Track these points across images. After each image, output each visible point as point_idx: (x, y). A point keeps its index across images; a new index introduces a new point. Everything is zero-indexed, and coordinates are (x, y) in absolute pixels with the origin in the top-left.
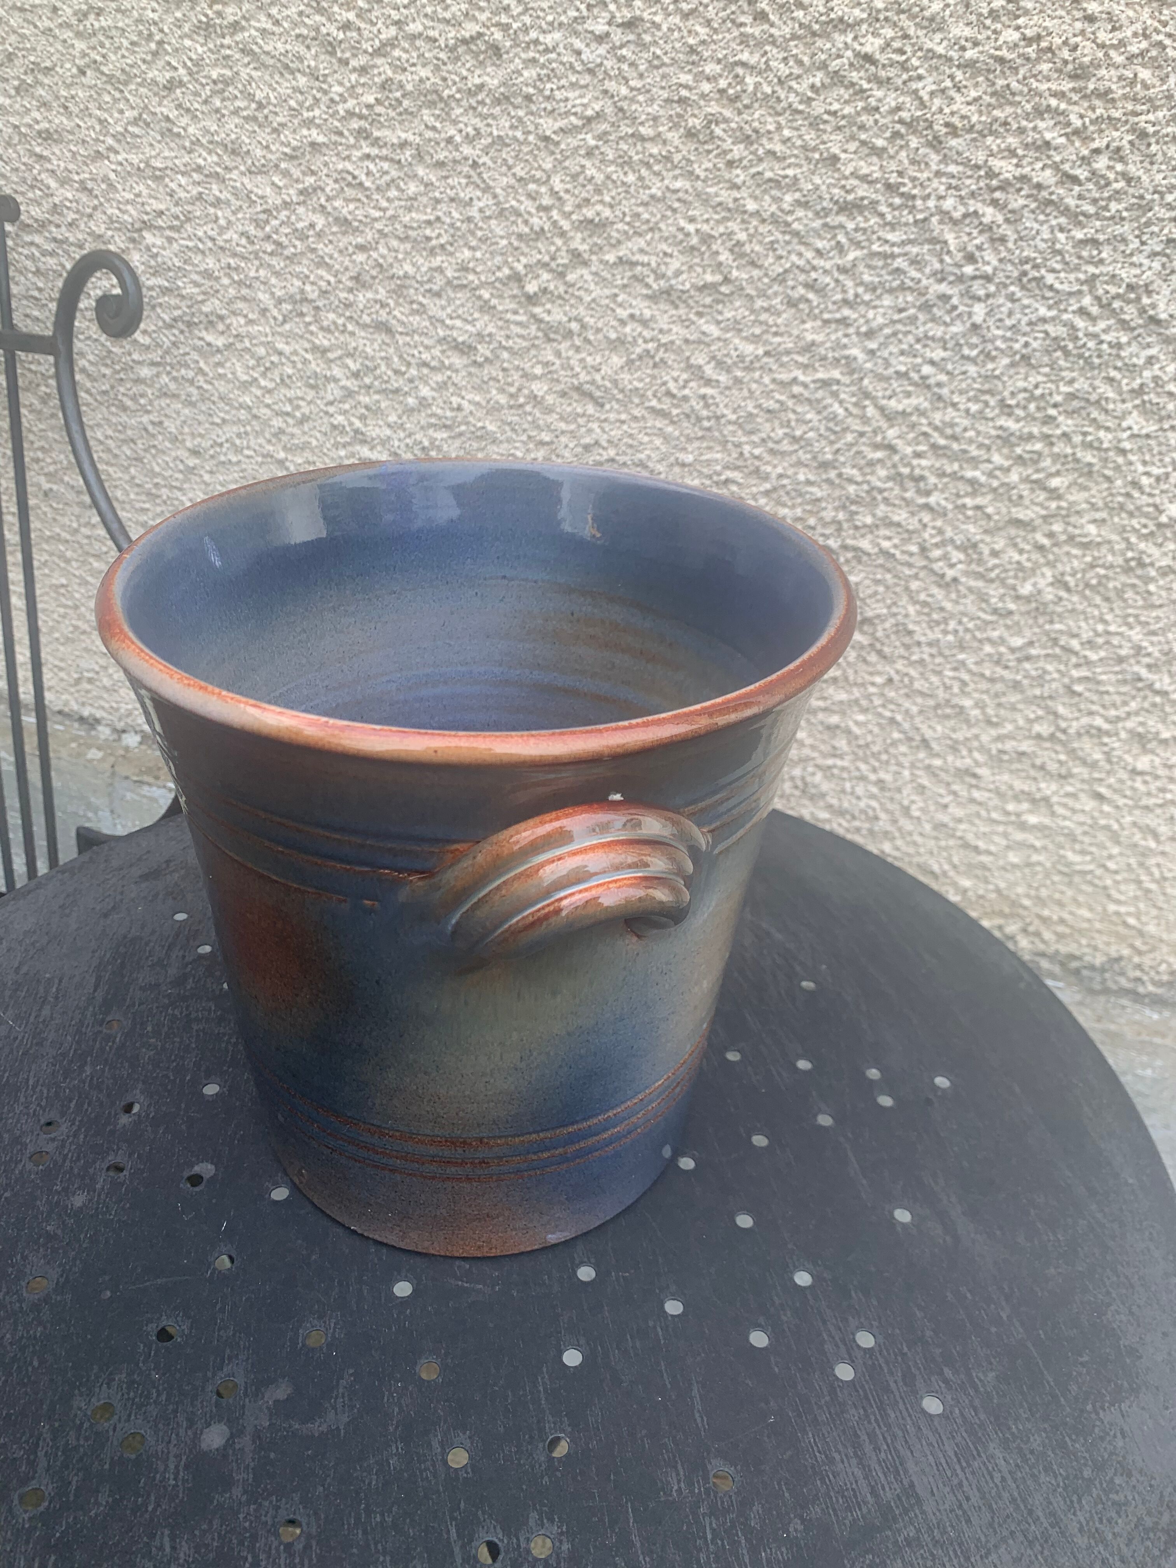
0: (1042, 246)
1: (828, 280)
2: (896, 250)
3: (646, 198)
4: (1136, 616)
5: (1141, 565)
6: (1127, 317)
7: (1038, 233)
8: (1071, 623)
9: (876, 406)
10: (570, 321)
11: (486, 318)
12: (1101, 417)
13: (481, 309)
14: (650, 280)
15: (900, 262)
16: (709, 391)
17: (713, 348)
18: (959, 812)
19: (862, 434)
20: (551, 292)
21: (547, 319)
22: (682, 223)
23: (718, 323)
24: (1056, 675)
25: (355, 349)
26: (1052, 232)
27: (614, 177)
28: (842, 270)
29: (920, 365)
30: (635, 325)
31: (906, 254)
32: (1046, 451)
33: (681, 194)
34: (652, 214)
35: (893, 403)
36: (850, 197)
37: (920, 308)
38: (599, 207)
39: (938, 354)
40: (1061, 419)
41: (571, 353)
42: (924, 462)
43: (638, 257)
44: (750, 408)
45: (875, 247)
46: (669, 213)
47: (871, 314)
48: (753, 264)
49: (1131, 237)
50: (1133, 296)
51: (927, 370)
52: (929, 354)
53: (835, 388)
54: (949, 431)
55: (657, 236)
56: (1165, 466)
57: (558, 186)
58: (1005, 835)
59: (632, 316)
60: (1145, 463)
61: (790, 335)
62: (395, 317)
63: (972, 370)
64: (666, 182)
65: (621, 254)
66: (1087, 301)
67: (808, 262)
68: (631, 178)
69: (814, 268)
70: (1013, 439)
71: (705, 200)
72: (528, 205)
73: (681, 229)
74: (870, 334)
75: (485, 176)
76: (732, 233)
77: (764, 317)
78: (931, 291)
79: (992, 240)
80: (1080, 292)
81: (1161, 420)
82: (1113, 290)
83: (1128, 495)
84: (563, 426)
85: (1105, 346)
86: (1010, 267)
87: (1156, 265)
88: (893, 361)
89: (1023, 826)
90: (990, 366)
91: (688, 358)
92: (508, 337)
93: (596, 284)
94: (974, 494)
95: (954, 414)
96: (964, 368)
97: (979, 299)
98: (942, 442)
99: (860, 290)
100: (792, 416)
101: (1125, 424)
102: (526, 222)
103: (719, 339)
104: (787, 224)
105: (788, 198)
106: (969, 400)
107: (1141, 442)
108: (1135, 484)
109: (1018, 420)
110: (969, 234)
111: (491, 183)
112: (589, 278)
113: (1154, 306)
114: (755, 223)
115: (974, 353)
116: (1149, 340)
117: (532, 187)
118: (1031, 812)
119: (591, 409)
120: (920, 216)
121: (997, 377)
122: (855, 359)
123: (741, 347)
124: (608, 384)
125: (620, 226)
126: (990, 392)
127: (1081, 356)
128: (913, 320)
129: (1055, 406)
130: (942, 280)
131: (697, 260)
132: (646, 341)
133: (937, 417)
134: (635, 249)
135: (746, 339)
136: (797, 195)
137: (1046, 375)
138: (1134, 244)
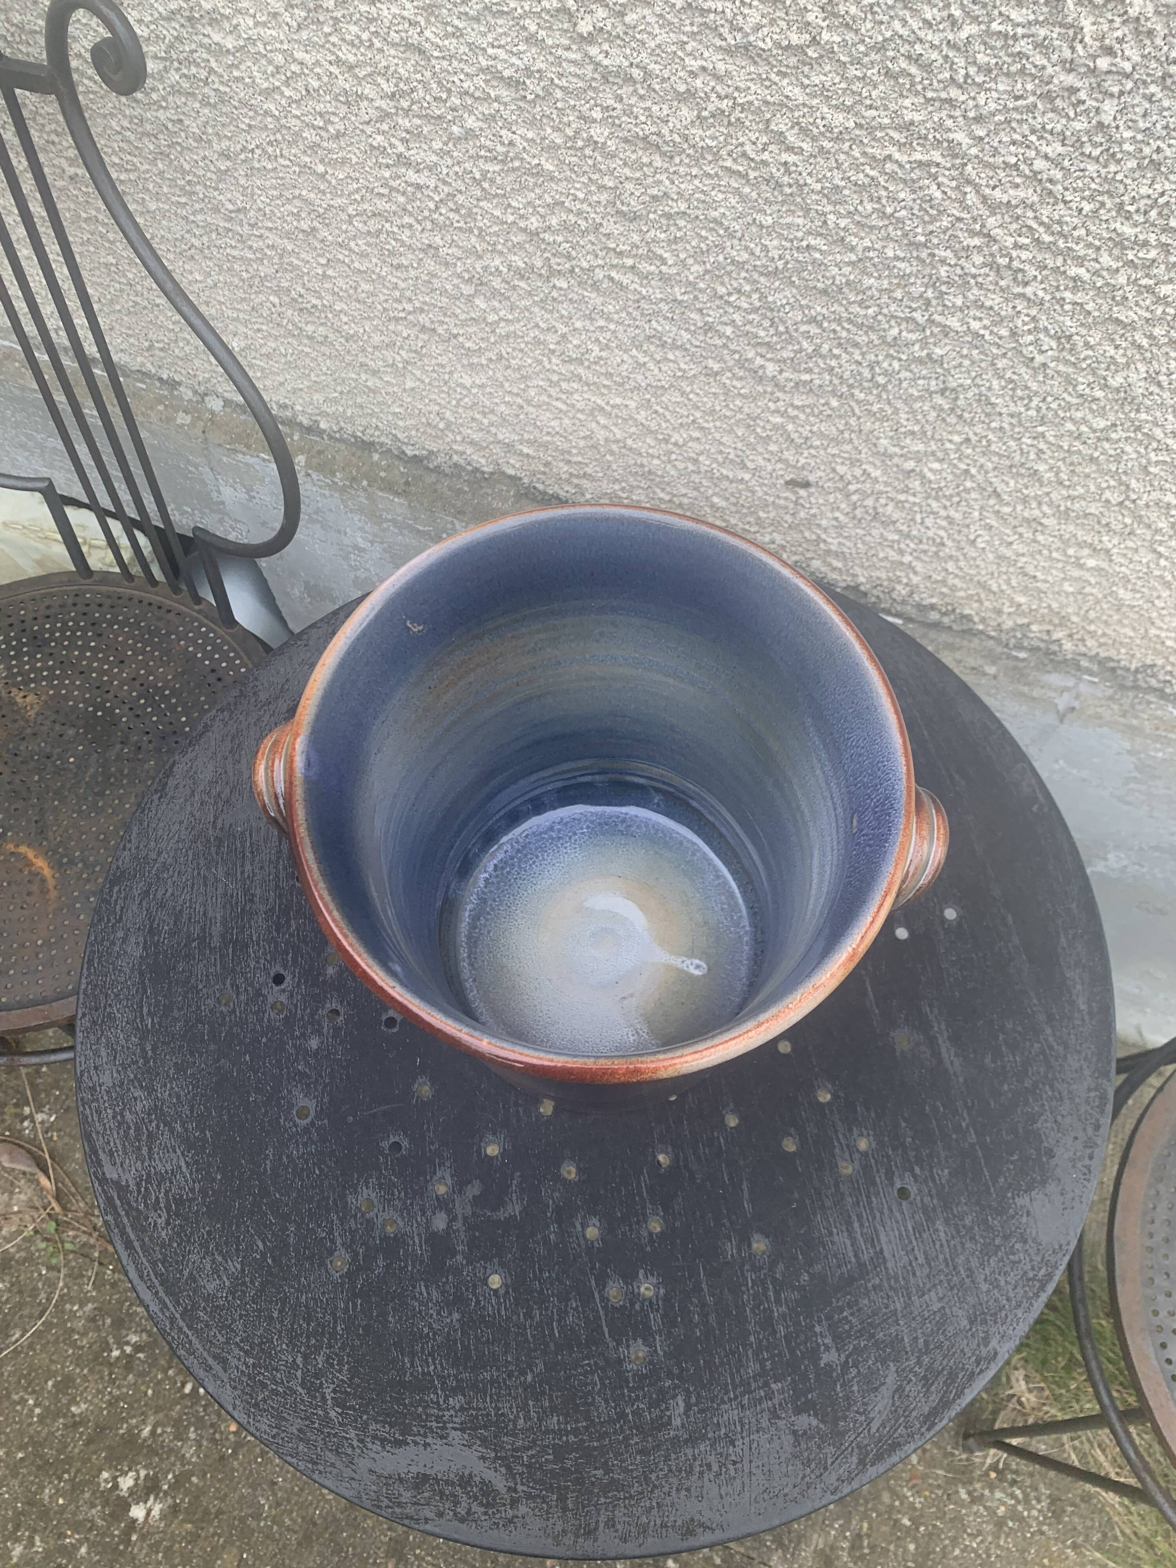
1: (934, 55)
2: (1020, 31)
8: (1158, 414)
9: (978, 192)
10: (631, 65)
11: (534, 51)
13: (527, 41)
14: (725, 31)
15: (1023, 46)
16: (791, 158)
17: (796, 114)
18: (1022, 549)
19: (959, 219)
20: (608, 32)
21: (606, 62)
23: (804, 87)
24: (1134, 456)
25: (387, 68)
28: (955, 47)
29: (1033, 159)
30: (708, 78)
31: (1029, 36)
32: (1161, 259)
35: (997, 193)
37: (1040, 97)
39: (1055, 149)
41: (634, 100)
42: (1025, 255)
44: (837, 181)
45: (995, 26)
47: (982, 98)
48: (847, 26)
51: (1039, 164)
52: (1044, 149)
53: (933, 170)
54: (1056, 228)
59: (704, 69)
61: (886, 109)
62: (427, 40)
63: (1092, 168)
67: (914, 32)
69: (920, 41)
70: (1126, 243)
74: (979, 119)
77: (857, 86)
78: (1055, 81)
79: (1137, 32)
84: (627, 171)
86: (1153, 64)
88: (1002, 149)
89: (1081, 566)
90: (1113, 168)
91: (768, 121)
92: (560, 76)
93: (661, 27)
94: (1075, 290)
95: (1065, 211)
96: (1082, 166)
97: (1112, 95)
98: (1047, 238)
99: (972, 70)
100: (884, 193)
103: (804, 105)
106: (1083, 198)
109: (1135, 226)
110: (1111, 22)
112: (652, 19)
115: (1096, 152)
118: (1090, 556)
119: (658, 162)
121: (1120, 181)
122: (960, 143)
123: (829, 116)
124: (678, 139)
126: (1110, 194)
128: (1031, 109)
130: (1071, 70)
132: (719, 98)
133: (1045, 213)
135: (836, 107)
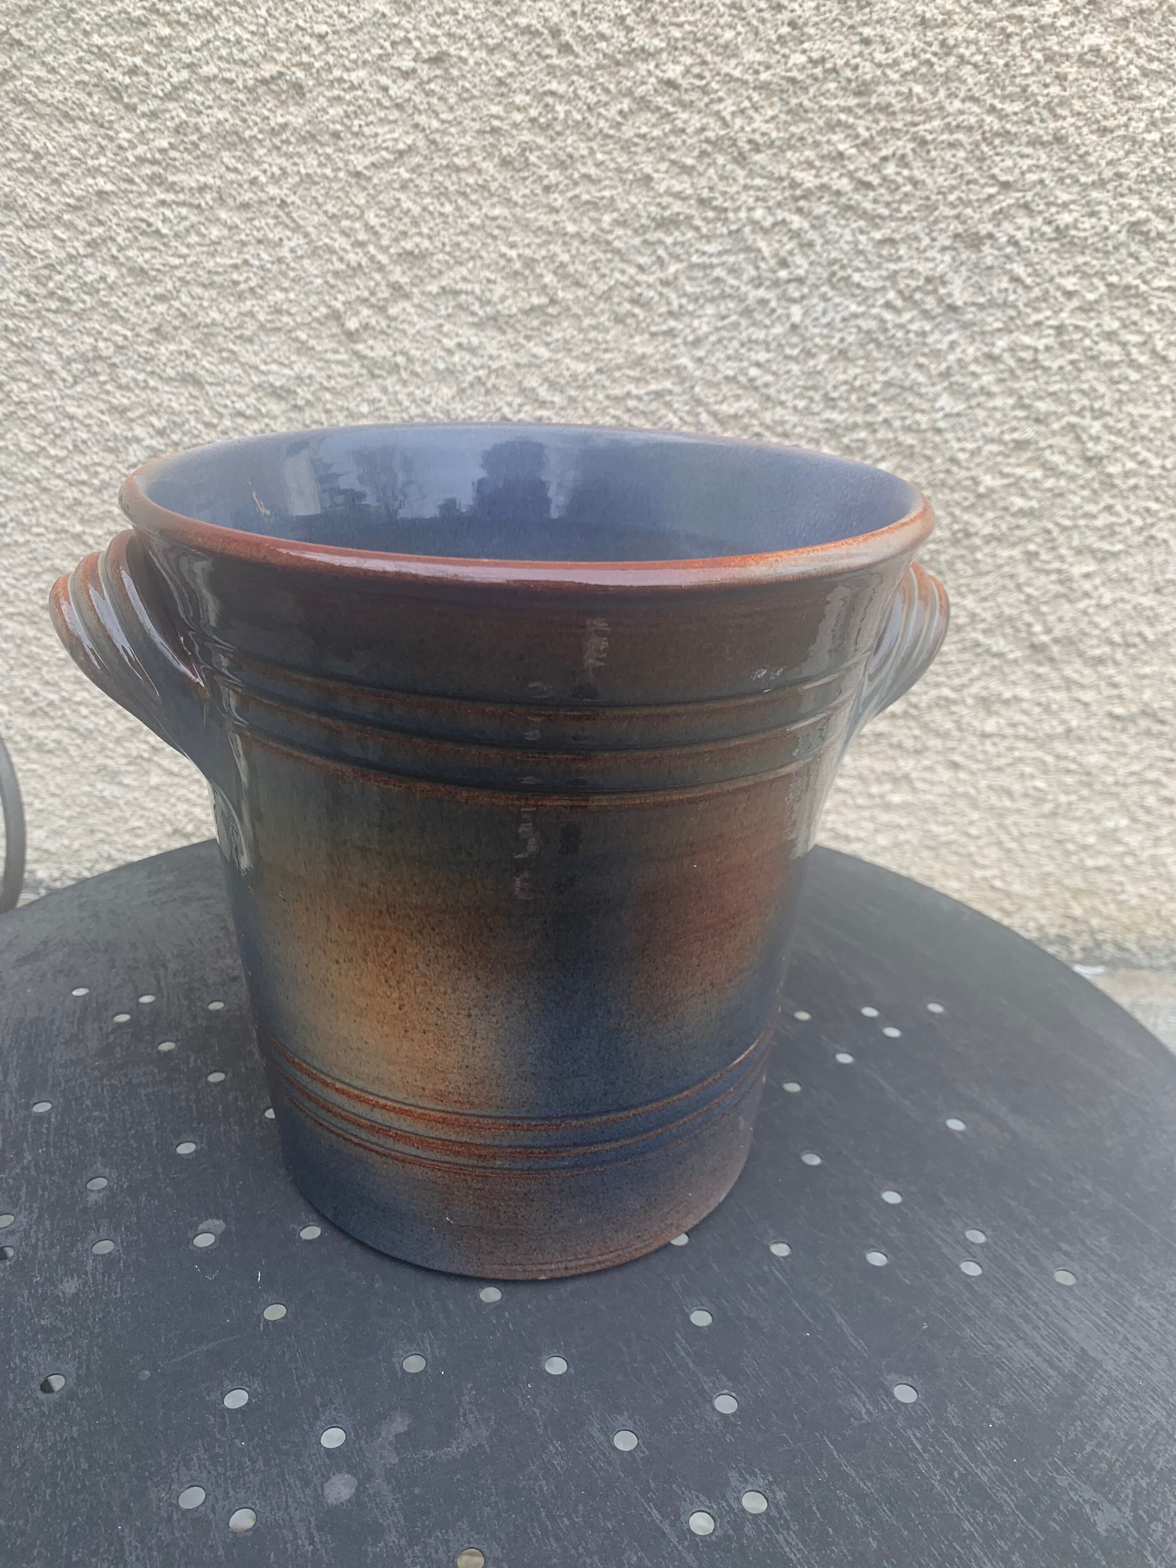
0: (847, 247)
1: (651, 293)
2: (714, 260)
3: (465, 227)
4: (968, 585)
5: (968, 535)
6: (928, 307)
7: (841, 236)
9: (708, 412)
10: (395, 354)
11: (304, 360)
12: (916, 401)
13: (298, 352)
14: (476, 307)
15: (718, 272)
17: (545, 369)
20: (373, 328)
21: (370, 354)
22: (504, 249)
23: (547, 344)
25: (159, 405)
26: (854, 235)
27: (431, 208)
28: (666, 283)
29: (747, 368)
30: (464, 353)
31: (723, 264)
32: (870, 438)
33: (500, 222)
34: (472, 242)
35: (724, 407)
36: (667, 213)
37: (741, 314)
38: (417, 239)
40: (881, 406)
41: (398, 388)
43: (461, 286)
45: (695, 259)
46: (489, 241)
47: (696, 323)
48: (578, 284)
49: (922, 235)
50: (930, 287)
51: (754, 372)
52: (753, 356)
53: (668, 398)
54: (779, 429)
55: (479, 263)
56: (976, 441)
57: (373, 221)
58: (872, 819)
59: (460, 345)
60: (959, 440)
61: (620, 351)
62: (203, 367)
63: (795, 368)
64: (484, 210)
65: (444, 283)
66: (891, 295)
67: (632, 278)
68: (448, 208)
69: (638, 284)
70: (839, 431)
71: (525, 226)
72: (341, 242)
73: (503, 255)
74: (697, 343)
75: (295, 215)
76: (555, 255)
77: (592, 335)
78: (750, 296)
79: (801, 245)
80: (884, 288)
81: (968, 398)
82: (913, 283)
83: (948, 471)
85: (912, 335)
86: (819, 270)
87: (947, 258)
88: (721, 367)
89: (888, 807)
90: (811, 363)
91: (520, 382)
92: (329, 377)
93: (419, 316)
95: (783, 412)
96: (788, 368)
97: (794, 301)
99: (684, 301)
101: (938, 405)
102: (341, 259)
103: (550, 360)
104: (608, 243)
105: (607, 218)
106: (795, 397)
107: (953, 420)
108: (953, 460)
109: (842, 412)
110: (780, 241)
111: (301, 222)
112: (412, 310)
113: (950, 295)
114: (576, 243)
115: (796, 352)
116: (949, 326)
117: (345, 223)
118: (894, 791)
120: (734, 227)
121: (819, 373)
122: (685, 368)
123: (572, 366)
125: (441, 256)
126: (814, 388)
127: (891, 346)
128: (736, 326)
129: (875, 394)
130: (760, 285)
131: (521, 285)
132: (475, 369)
133: (768, 417)
134: (458, 277)
135: (577, 358)
136: (615, 215)
137: (863, 367)
138: (926, 241)
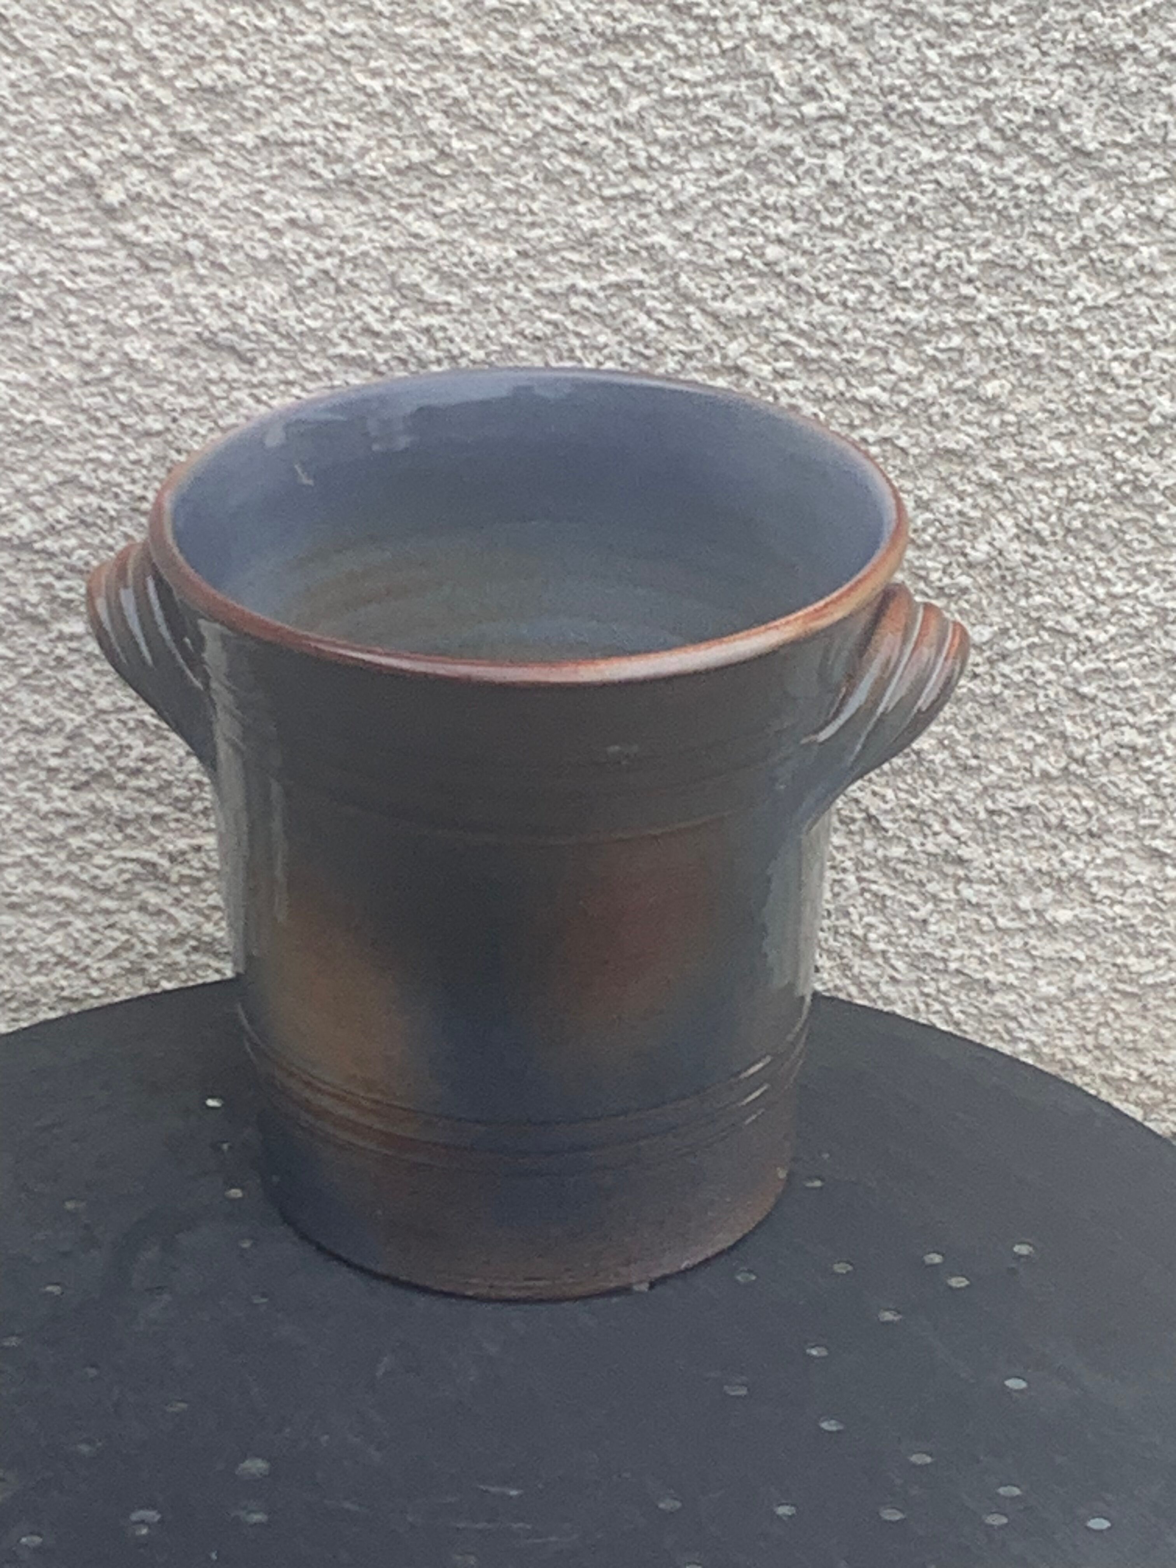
0: (908, 69)
1: (603, 141)
2: (700, 91)
3: (298, 49)
4: (1148, 565)
5: (1138, 488)
6: (1044, 152)
7: (899, 51)
8: (1058, 591)
9: (703, 311)
10: (185, 237)
11: (31, 247)
12: (1038, 289)
13: (23, 236)
14: (318, 166)
15: (708, 108)
16: (435, 320)
17: (432, 256)
18: (947, 929)
19: (689, 356)
20: (150, 200)
21: (146, 240)
22: (362, 79)
23: (436, 217)
24: (1051, 676)
26: (918, 49)
27: (242, 22)
28: (626, 126)
29: (762, 247)
30: (300, 233)
31: (713, 96)
32: (969, 345)
33: (356, 40)
34: (310, 70)
35: (730, 304)
36: (622, 28)
37: (747, 167)
38: (221, 67)
39: (786, 228)
40: (981, 297)
41: (190, 287)
42: (791, 385)
43: (294, 135)
44: (506, 339)
45: (668, 91)
46: (337, 66)
47: (676, 183)
48: (483, 128)
49: (1027, 47)
50: (1045, 123)
51: (773, 252)
52: (772, 230)
53: (637, 292)
54: (821, 336)
55: (321, 99)
56: (1140, 345)
57: (148, 41)
58: (1027, 951)
59: (292, 222)
60: (1112, 344)
61: (555, 223)
63: (840, 243)
64: (330, 24)
65: (264, 132)
66: (985, 135)
67: (571, 119)
68: (270, 22)
69: (581, 127)
70: (917, 334)
71: (397, 45)
72: (96, 71)
73: (361, 89)
74: (680, 211)
75: (18, 34)
76: (445, 87)
77: (510, 202)
78: (760, 141)
79: (837, 66)
80: (973, 124)
81: (1120, 281)
82: (1017, 117)
83: (1098, 391)
84: (184, 401)
85: (1022, 193)
86: (868, 100)
87: (1068, 80)
88: (719, 244)
89: (1051, 930)
90: (865, 236)
91: (393, 276)
92: (75, 274)
93: (223, 178)
94: (875, 421)
95: (825, 309)
96: (827, 244)
97: (833, 146)
98: (814, 352)
99: (655, 150)
100: (576, 342)
101: (1072, 294)
102: (95, 97)
103: (441, 242)
104: (529, 69)
105: (526, 33)
106: (843, 286)
107: (1101, 315)
108: (1104, 375)
109: (920, 308)
110: (803, 61)
111: (28, 43)
112: (212, 171)
113: (1077, 134)
114: (479, 71)
115: (839, 221)
116: (1081, 177)
117: (102, 44)
118: (1058, 903)
119: (233, 370)
120: (727, 45)
121: (880, 252)
122: (663, 248)
123: (479, 250)
124: (262, 329)
125: (259, 91)
126: (873, 273)
127: (991, 208)
128: (741, 184)
129: (970, 281)
130: (776, 125)
131: (392, 130)
132: (319, 257)
133: (800, 317)
134: (288, 122)
135: (486, 236)
136: (540, 28)
137: (947, 239)
138: (1033, 56)
